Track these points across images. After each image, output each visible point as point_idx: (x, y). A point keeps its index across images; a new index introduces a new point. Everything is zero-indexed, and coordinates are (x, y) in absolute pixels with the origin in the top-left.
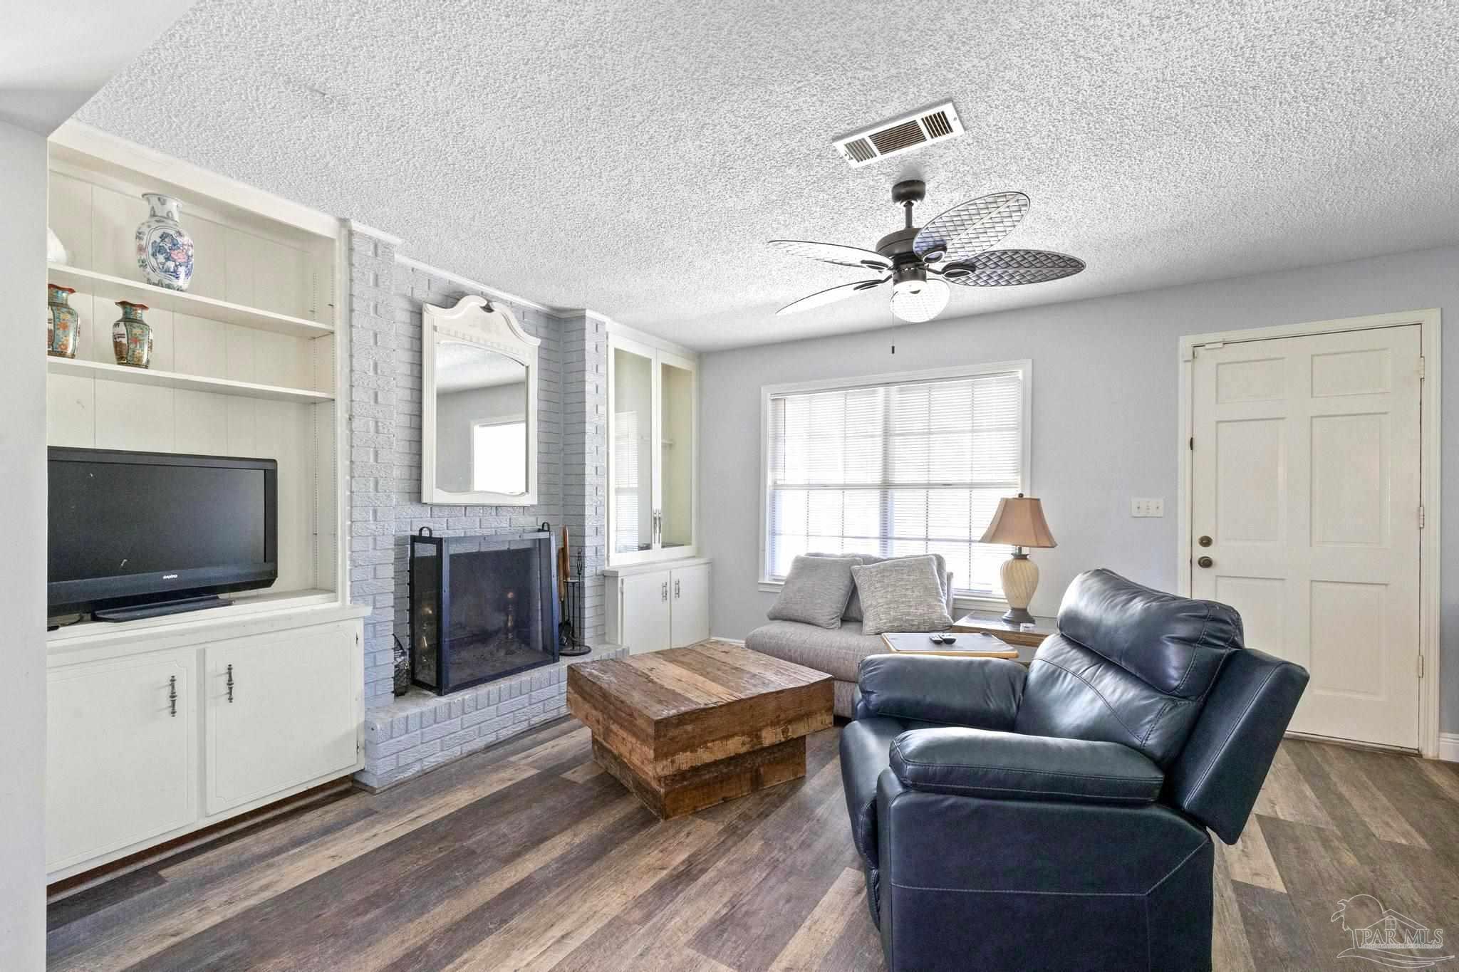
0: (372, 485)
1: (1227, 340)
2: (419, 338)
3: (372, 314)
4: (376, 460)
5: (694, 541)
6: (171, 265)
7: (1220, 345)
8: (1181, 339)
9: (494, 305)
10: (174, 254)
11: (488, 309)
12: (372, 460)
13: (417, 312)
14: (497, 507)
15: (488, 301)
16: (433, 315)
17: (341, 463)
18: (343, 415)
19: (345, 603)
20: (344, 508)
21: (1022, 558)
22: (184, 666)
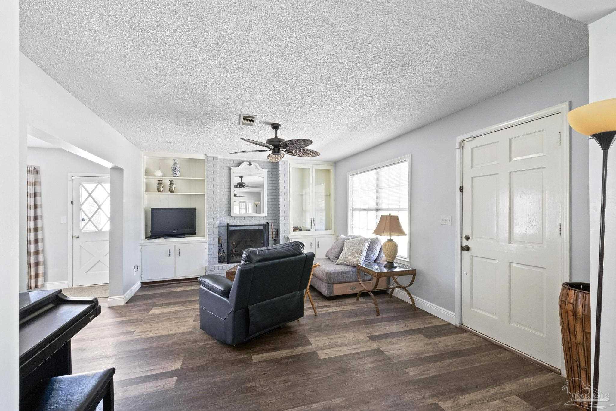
0: (212, 213)
1: (474, 136)
2: (230, 176)
3: (212, 174)
4: (213, 207)
5: (333, 228)
6: (175, 172)
7: (470, 139)
8: (457, 138)
9: (251, 163)
10: (176, 170)
11: (250, 164)
13: (230, 170)
14: (254, 217)
15: (250, 162)
16: (233, 170)
17: (206, 208)
18: (206, 198)
19: (206, 239)
20: (206, 218)
21: (390, 240)
22: (172, 248)
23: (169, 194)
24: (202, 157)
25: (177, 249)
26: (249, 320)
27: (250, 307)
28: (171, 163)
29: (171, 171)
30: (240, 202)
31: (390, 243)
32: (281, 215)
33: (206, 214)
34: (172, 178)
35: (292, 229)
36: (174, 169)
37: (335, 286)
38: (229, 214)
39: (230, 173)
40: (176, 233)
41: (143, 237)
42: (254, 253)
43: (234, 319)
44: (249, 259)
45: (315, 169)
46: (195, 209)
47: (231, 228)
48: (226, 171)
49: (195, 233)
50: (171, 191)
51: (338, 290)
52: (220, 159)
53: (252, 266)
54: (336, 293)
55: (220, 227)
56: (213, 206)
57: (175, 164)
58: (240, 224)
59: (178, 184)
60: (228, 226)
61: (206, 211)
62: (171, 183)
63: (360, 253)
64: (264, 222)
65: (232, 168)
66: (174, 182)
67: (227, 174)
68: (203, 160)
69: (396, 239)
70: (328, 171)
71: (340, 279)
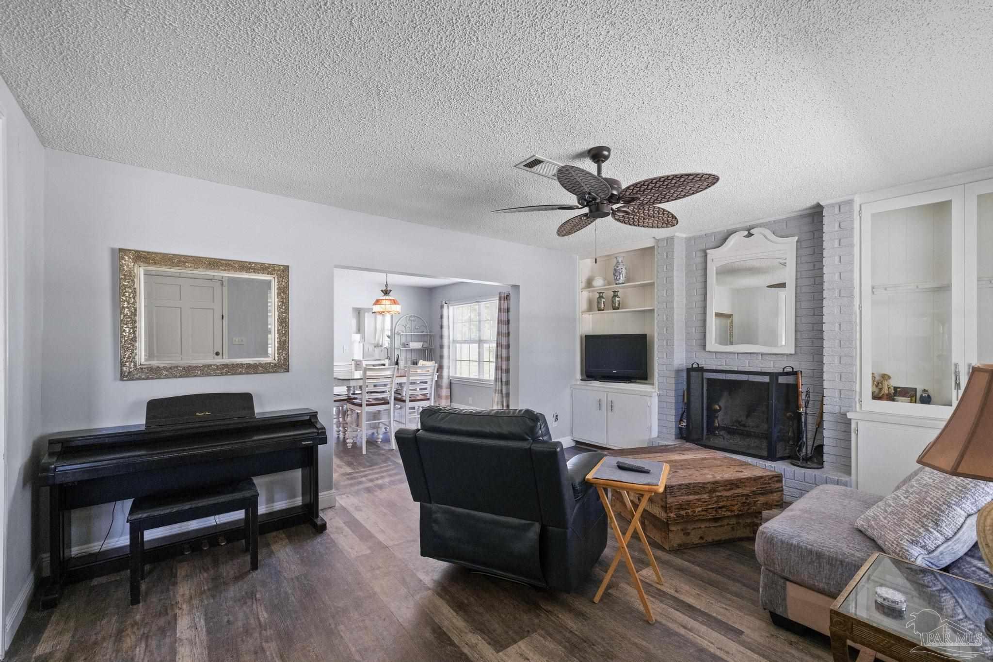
0: (665, 343)
4: (667, 332)
9: (752, 231)
11: (750, 235)
12: (665, 332)
13: (704, 255)
14: (762, 354)
15: (749, 230)
16: (713, 253)
17: (656, 334)
18: (656, 315)
19: (655, 390)
20: (656, 352)
22: (604, 397)
23: (612, 313)
24: (651, 242)
25: (610, 399)
33: (655, 346)
38: (703, 347)
39: (705, 260)
40: (616, 375)
41: (578, 376)
46: (646, 335)
48: (696, 259)
49: (646, 379)
50: (614, 308)
56: (667, 329)
58: (728, 368)
59: (624, 296)
61: (655, 339)
62: (615, 295)
65: (708, 251)
66: (619, 294)
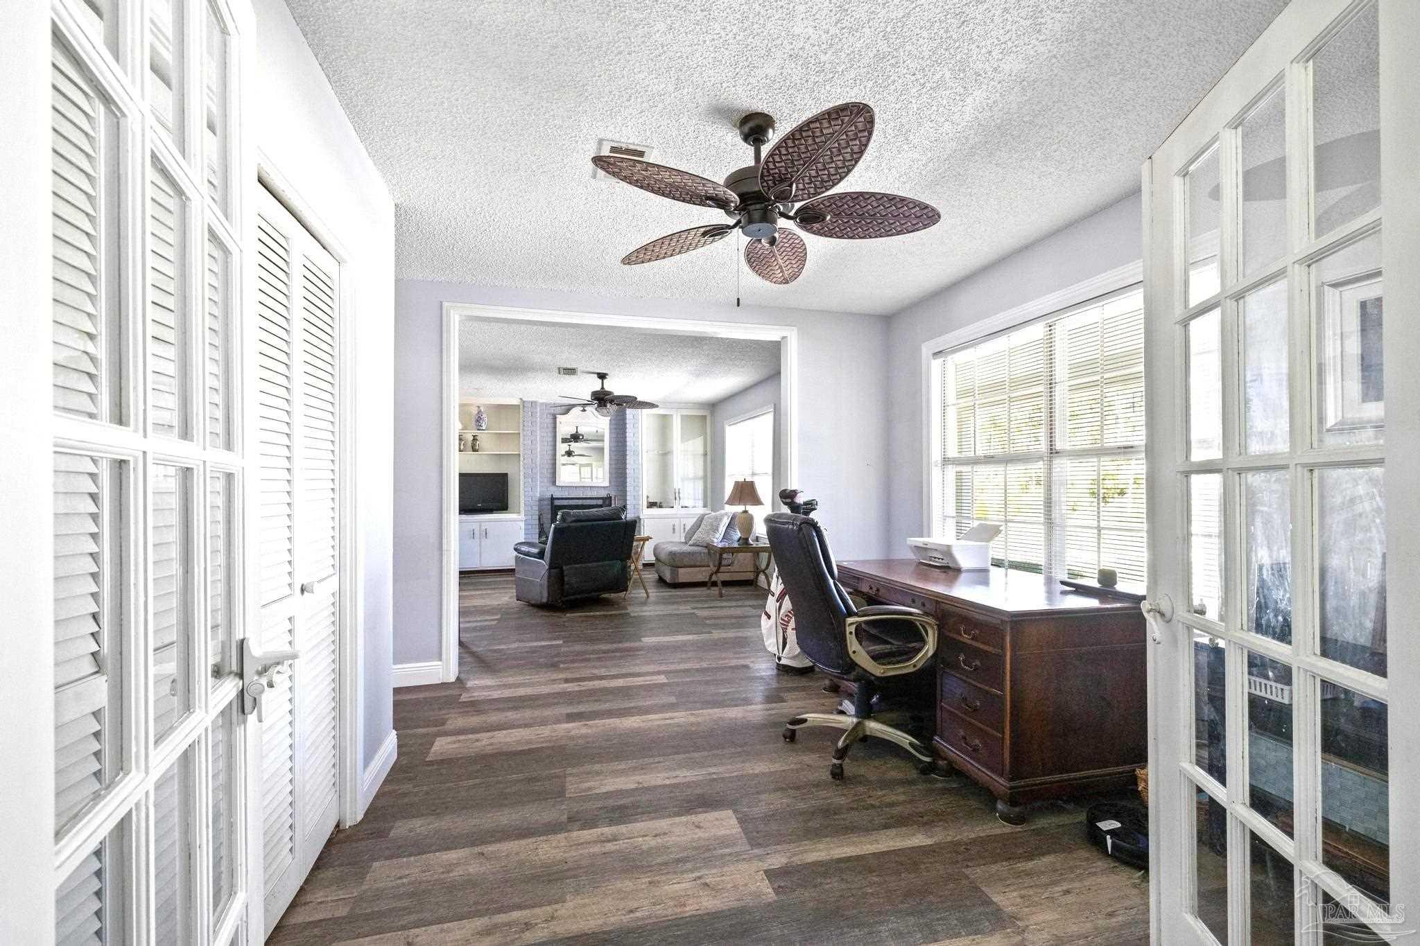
0: (530, 480)
2: (555, 428)
3: (530, 424)
4: (532, 472)
5: (709, 505)
6: (479, 424)
11: (584, 410)
13: (555, 418)
14: (590, 487)
16: (560, 418)
17: (522, 473)
18: (522, 459)
19: (522, 516)
20: (522, 487)
21: (745, 512)
22: (476, 526)
23: (475, 454)
24: (515, 402)
25: (483, 528)
26: (563, 580)
27: (564, 568)
28: (475, 411)
29: (474, 420)
30: (581, 465)
31: (744, 515)
32: (628, 484)
33: (522, 483)
34: (475, 432)
35: (645, 504)
36: (479, 420)
37: (681, 571)
38: (554, 483)
39: (555, 423)
40: (481, 508)
42: (569, 513)
43: (549, 577)
44: (563, 519)
45: (682, 416)
46: (506, 474)
47: (557, 503)
48: (549, 420)
49: (507, 509)
50: (474, 450)
51: (684, 575)
52: (542, 404)
53: (565, 525)
54: (682, 579)
55: (541, 500)
56: (532, 470)
57: (479, 412)
58: (569, 496)
59: (485, 441)
60: (552, 499)
61: (522, 477)
62: (475, 438)
63: (716, 530)
64: (603, 494)
65: (557, 415)
66: (478, 438)
67: (550, 426)
68: (517, 407)
69: (752, 509)
70: (704, 417)
71: (686, 561)
